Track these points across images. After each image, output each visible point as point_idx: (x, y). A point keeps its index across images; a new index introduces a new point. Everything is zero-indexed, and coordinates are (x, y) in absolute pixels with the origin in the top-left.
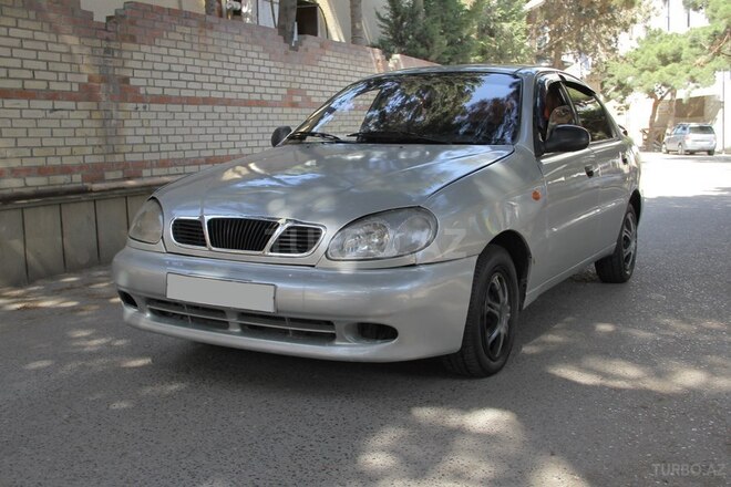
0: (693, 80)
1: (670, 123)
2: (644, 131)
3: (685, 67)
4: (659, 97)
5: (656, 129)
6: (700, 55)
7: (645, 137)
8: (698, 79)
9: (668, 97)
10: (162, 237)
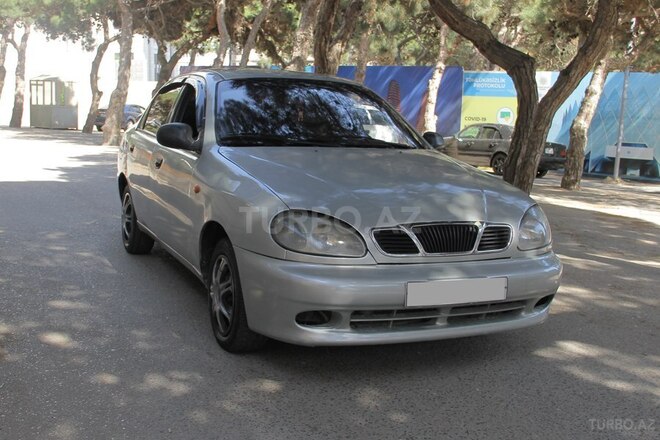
10: (367, 250)
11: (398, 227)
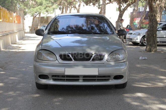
0: (47, 11)
1: (39, 24)
2: (30, 27)
3: (43, 7)
4: (35, 16)
5: (34, 26)
6: (49, 4)
7: (30, 29)
8: (49, 11)
9: (38, 16)
10: (57, 59)
11: (68, 54)
